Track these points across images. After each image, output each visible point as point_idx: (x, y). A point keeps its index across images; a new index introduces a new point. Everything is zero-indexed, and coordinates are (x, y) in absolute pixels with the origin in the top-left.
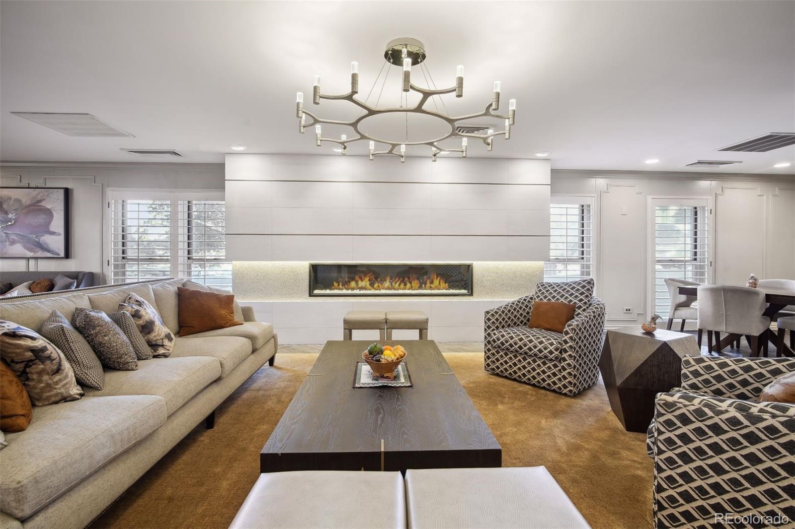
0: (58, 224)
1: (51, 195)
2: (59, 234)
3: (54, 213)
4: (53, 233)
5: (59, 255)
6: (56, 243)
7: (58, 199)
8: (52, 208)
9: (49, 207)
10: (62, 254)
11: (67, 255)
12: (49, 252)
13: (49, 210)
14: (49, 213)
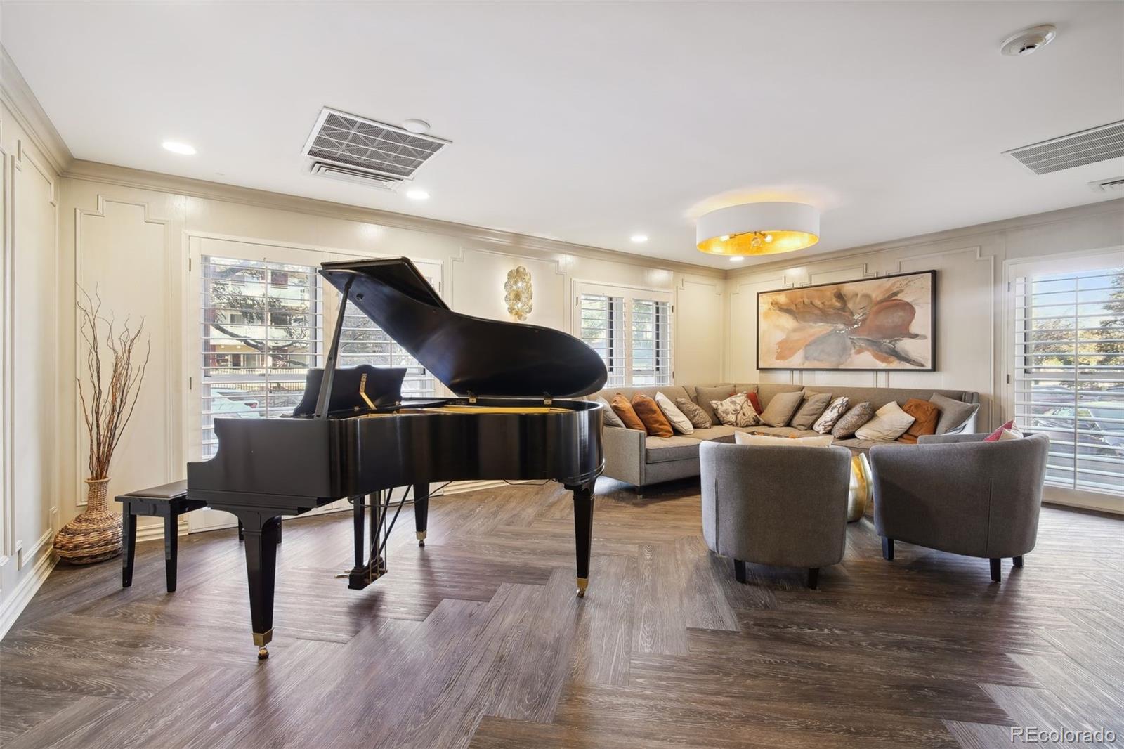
0: (921, 322)
1: (912, 283)
2: (925, 337)
3: (917, 308)
4: (915, 336)
5: (923, 365)
6: (919, 349)
7: (922, 288)
8: (914, 301)
9: (908, 300)
10: (929, 366)
11: (935, 368)
12: (908, 363)
13: (908, 304)
14: (909, 309)
